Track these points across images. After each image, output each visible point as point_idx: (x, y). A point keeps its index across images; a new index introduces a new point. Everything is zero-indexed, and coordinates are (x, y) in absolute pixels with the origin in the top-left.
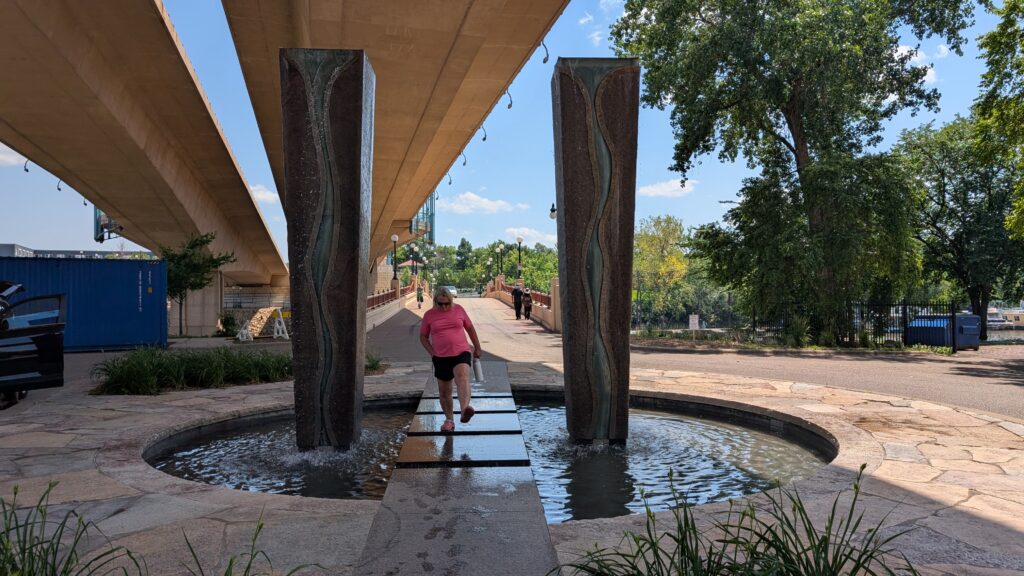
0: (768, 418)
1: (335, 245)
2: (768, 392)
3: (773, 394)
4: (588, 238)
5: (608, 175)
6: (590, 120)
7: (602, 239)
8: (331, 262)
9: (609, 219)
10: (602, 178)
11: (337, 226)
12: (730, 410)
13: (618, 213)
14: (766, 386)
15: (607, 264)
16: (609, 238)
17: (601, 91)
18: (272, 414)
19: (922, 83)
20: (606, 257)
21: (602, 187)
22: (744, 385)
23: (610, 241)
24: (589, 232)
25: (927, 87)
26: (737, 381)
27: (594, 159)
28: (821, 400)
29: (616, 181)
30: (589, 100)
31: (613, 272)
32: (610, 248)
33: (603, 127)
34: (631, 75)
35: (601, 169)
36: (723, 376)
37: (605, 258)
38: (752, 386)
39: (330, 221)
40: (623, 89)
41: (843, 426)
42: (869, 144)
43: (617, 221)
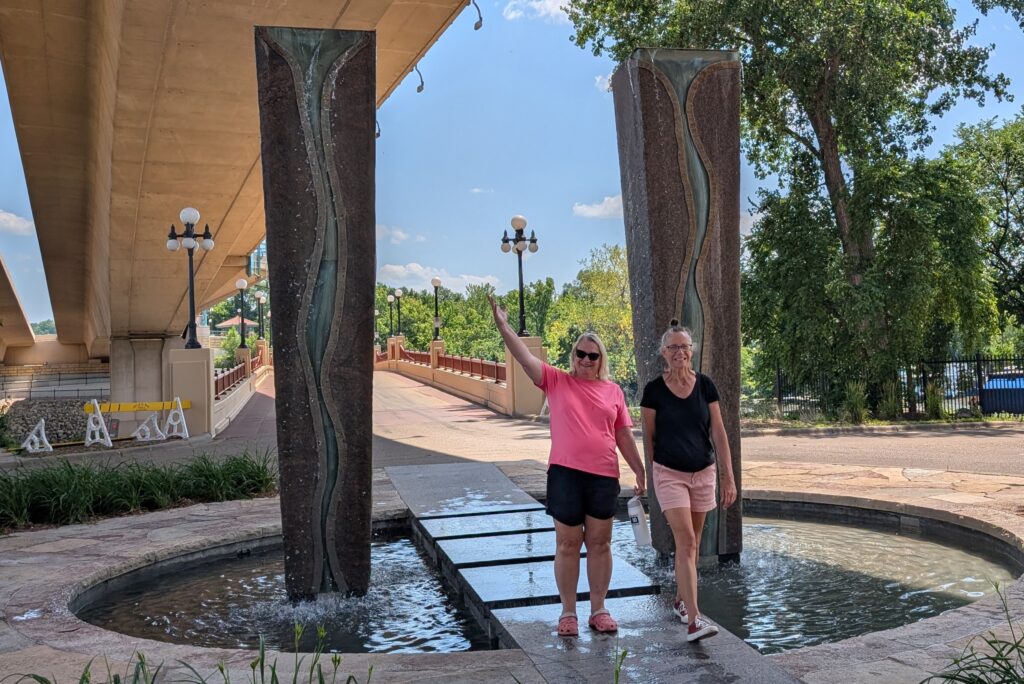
0: (897, 515)
1: (340, 302)
2: (881, 482)
3: (888, 484)
4: (682, 286)
5: (706, 201)
6: (681, 130)
7: (700, 285)
8: (334, 327)
9: (709, 259)
10: (697, 205)
11: (342, 276)
12: (841, 507)
13: (719, 252)
14: (871, 475)
15: (708, 317)
16: (709, 284)
17: (693, 92)
18: (197, 556)
19: (983, 69)
20: (707, 309)
21: (698, 218)
22: (842, 474)
23: (710, 289)
24: (684, 277)
25: (991, 72)
26: (829, 471)
27: (686, 181)
28: (954, 488)
29: (716, 209)
30: (678, 104)
31: (716, 328)
32: (711, 298)
33: (697, 140)
34: (729, 72)
35: (696, 193)
36: (807, 465)
37: (705, 310)
38: (854, 476)
39: (331, 268)
40: (720, 89)
41: (1007, 518)
42: (915, 148)
43: (719, 262)
